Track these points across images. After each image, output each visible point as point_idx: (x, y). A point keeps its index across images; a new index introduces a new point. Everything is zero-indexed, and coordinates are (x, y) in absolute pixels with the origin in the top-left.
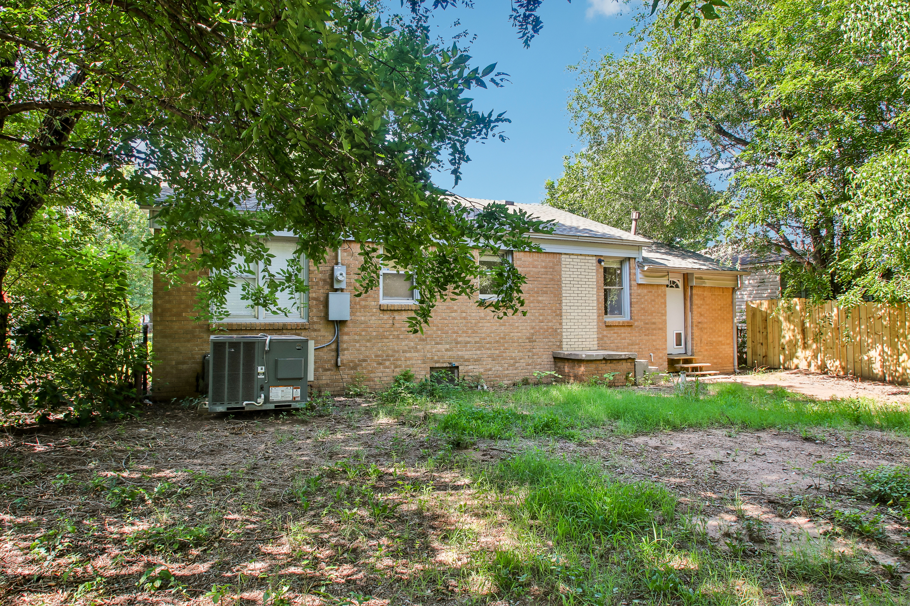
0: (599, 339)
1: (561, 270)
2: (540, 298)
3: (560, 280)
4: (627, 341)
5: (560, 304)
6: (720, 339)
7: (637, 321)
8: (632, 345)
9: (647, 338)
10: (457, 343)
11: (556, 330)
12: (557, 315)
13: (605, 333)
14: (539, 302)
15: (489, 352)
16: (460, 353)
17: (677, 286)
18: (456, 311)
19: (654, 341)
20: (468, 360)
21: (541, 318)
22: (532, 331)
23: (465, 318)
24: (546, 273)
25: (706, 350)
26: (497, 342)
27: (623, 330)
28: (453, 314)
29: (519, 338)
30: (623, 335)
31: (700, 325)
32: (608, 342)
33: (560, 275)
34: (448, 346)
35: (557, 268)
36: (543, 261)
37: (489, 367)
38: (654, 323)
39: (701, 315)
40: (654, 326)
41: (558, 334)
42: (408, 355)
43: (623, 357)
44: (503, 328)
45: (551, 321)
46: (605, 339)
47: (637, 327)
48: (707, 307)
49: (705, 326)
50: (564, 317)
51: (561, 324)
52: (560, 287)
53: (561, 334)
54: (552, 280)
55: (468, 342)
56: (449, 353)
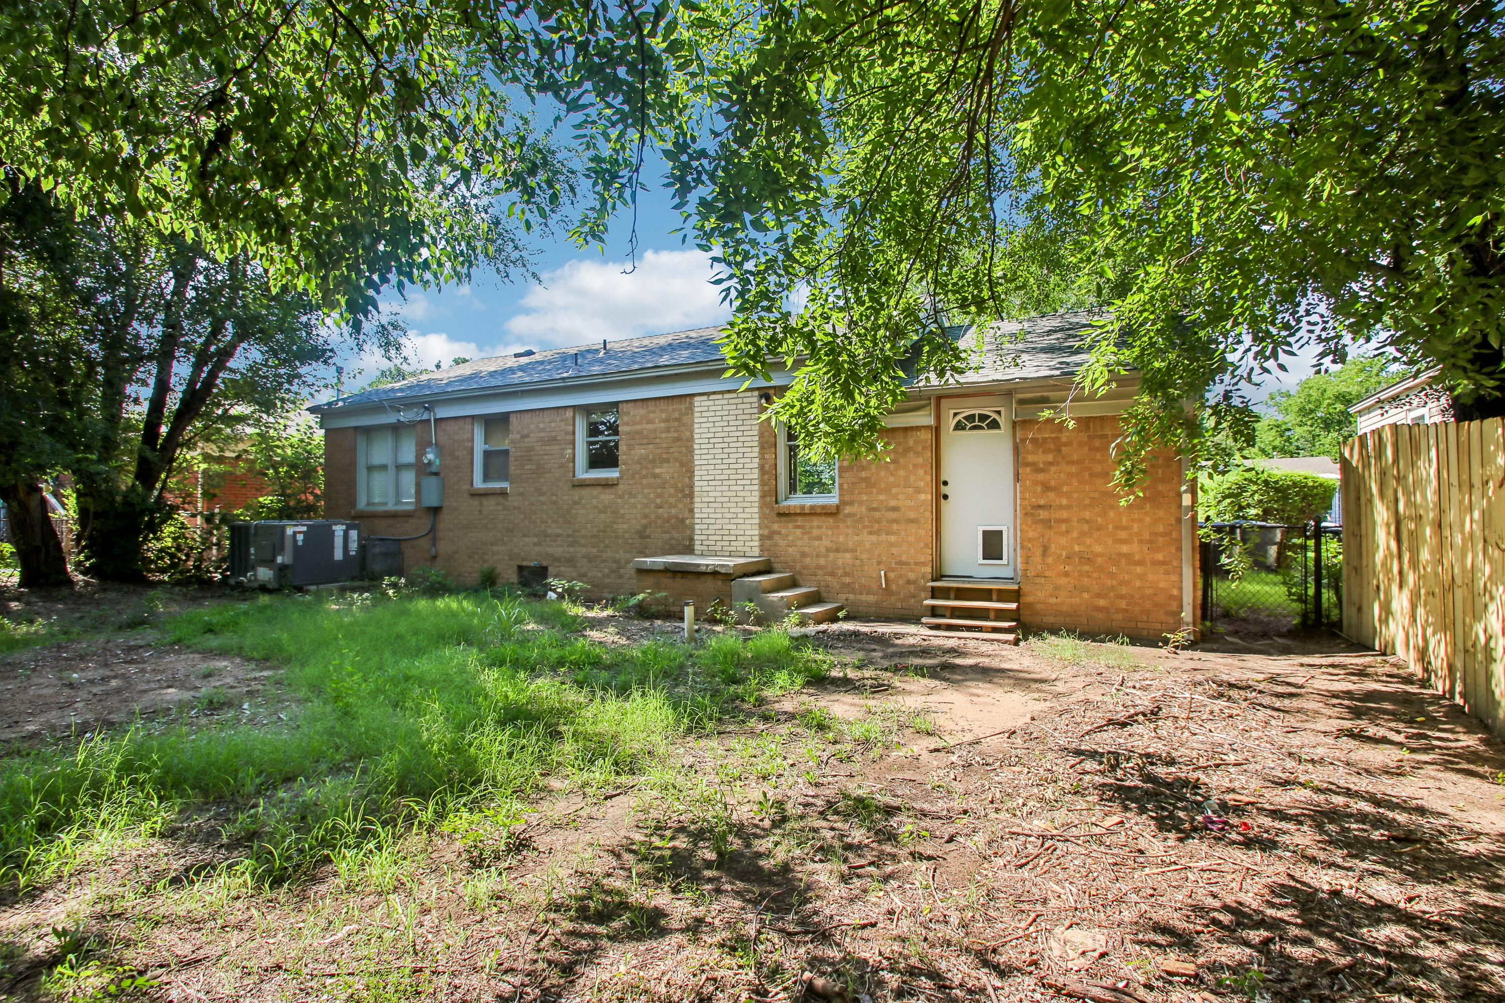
0: (762, 537)
1: (693, 423)
2: (657, 471)
3: (691, 439)
4: (828, 544)
5: (692, 476)
6: (1124, 549)
7: (851, 503)
8: (837, 550)
9: (874, 538)
10: (546, 536)
11: (683, 521)
12: (685, 496)
13: (776, 527)
14: (655, 476)
15: (584, 550)
16: (550, 550)
17: (994, 425)
18: (544, 494)
19: (892, 545)
20: (558, 559)
21: (659, 501)
22: (644, 522)
23: (555, 503)
24: (668, 430)
25: (1066, 574)
26: (595, 536)
27: (816, 521)
28: (543, 498)
29: (626, 531)
30: (815, 532)
31: (1043, 514)
32: (782, 543)
33: (692, 432)
34: (535, 540)
35: (685, 419)
36: (662, 411)
37: (584, 571)
38: (895, 509)
39: (1047, 488)
40: (893, 515)
41: (687, 527)
42: (495, 548)
44: (603, 516)
45: (675, 506)
46: (776, 537)
47: (849, 515)
48: (1073, 469)
49: (1064, 514)
50: (696, 500)
51: (691, 511)
52: (691, 450)
53: (692, 529)
54: (678, 439)
55: (559, 536)
56: (537, 549)
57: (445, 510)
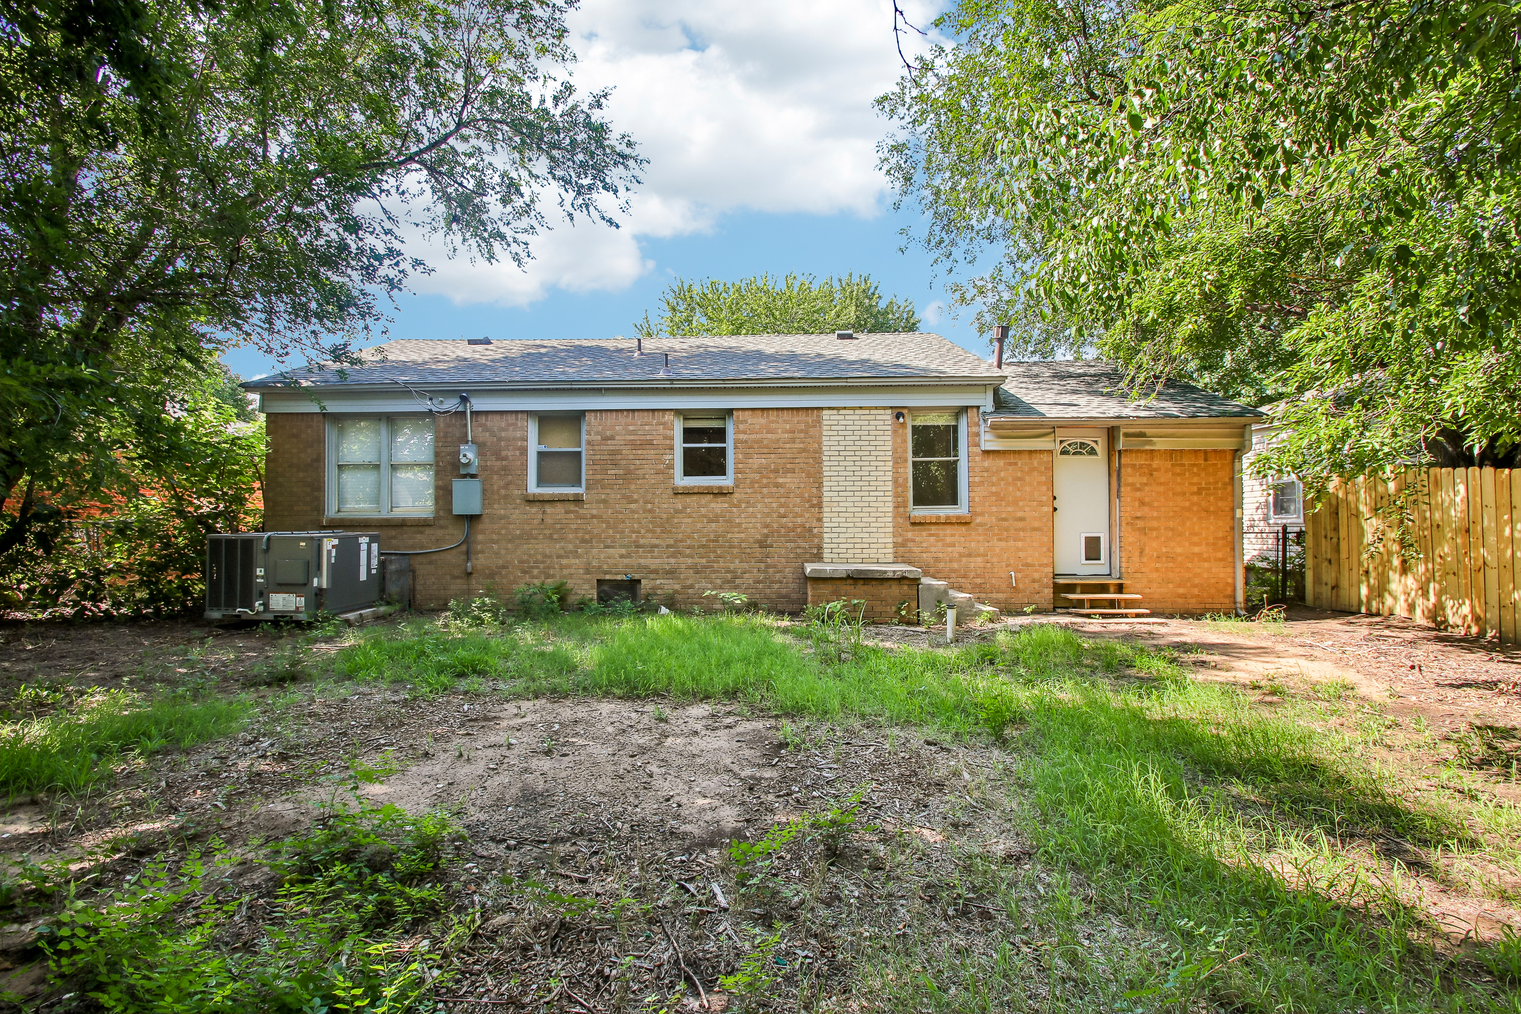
0: (896, 545)
1: (821, 435)
2: (781, 480)
3: (819, 451)
4: (961, 550)
5: (820, 486)
6: (1196, 550)
7: (982, 514)
8: (969, 555)
9: (1003, 544)
10: (638, 547)
11: (810, 530)
12: (813, 506)
13: (910, 535)
14: (777, 485)
15: (690, 561)
16: (642, 561)
17: (1092, 452)
18: (636, 501)
19: (1019, 550)
20: (655, 571)
21: (782, 510)
22: (765, 531)
23: (650, 511)
24: (793, 441)
25: (1157, 570)
26: (703, 546)
27: (949, 530)
28: (633, 506)
29: (743, 541)
30: (949, 540)
31: (1140, 524)
32: (915, 549)
33: (820, 444)
34: (623, 551)
35: (812, 431)
36: (786, 422)
37: (689, 582)
38: (1022, 519)
39: (1142, 503)
40: (1020, 524)
41: (814, 536)
42: (564, 562)
43: (891, 575)
44: (713, 525)
45: (801, 516)
46: (910, 544)
47: (980, 525)
48: (1161, 489)
49: (1155, 524)
50: (826, 509)
51: (820, 520)
52: (819, 462)
53: (820, 536)
54: (804, 450)
55: (656, 546)
56: (626, 561)
57: (486, 519)
